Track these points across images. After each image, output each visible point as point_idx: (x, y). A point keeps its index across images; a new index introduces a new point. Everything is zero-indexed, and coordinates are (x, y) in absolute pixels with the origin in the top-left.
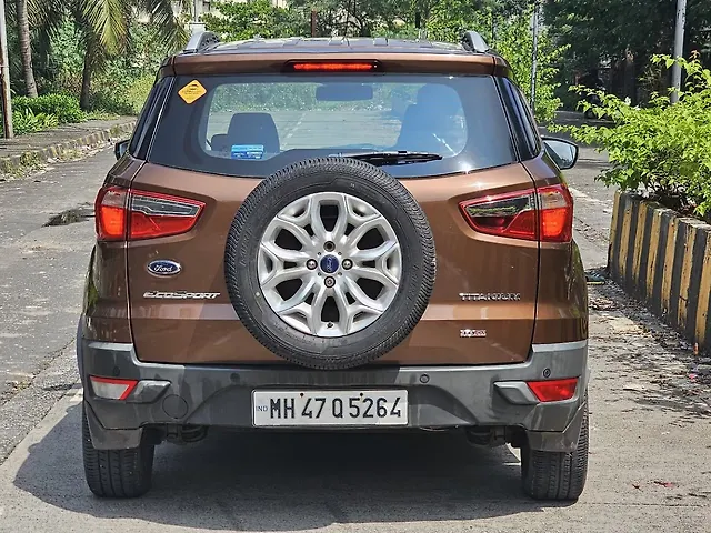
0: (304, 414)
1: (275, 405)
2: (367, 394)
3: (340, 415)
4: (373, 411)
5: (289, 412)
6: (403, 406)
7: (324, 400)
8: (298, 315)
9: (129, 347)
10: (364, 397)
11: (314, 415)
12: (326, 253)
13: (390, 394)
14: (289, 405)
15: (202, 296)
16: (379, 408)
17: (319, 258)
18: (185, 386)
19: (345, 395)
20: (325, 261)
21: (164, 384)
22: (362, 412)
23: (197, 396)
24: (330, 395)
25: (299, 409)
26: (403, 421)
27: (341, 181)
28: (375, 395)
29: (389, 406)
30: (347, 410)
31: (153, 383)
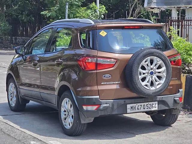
0: (137, 109)
1: (132, 108)
2: (150, 103)
3: (145, 109)
4: (151, 107)
5: (135, 109)
6: (157, 105)
7: (141, 105)
8: (146, 85)
9: (98, 97)
10: (149, 104)
11: (140, 109)
12: (151, 71)
13: (154, 103)
14: (135, 107)
15: (116, 83)
16: (152, 106)
17: (150, 72)
18: (113, 105)
19: (146, 104)
20: (151, 72)
21: (108, 105)
22: (149, 108)
23: (115, 107)
24: (143, 104)
25: (136, 108)
26: (157, 109)
27: (155, 54)
28: (151, 103)
29: (154, 106)
30: (146, 107)
31: (106, 105)
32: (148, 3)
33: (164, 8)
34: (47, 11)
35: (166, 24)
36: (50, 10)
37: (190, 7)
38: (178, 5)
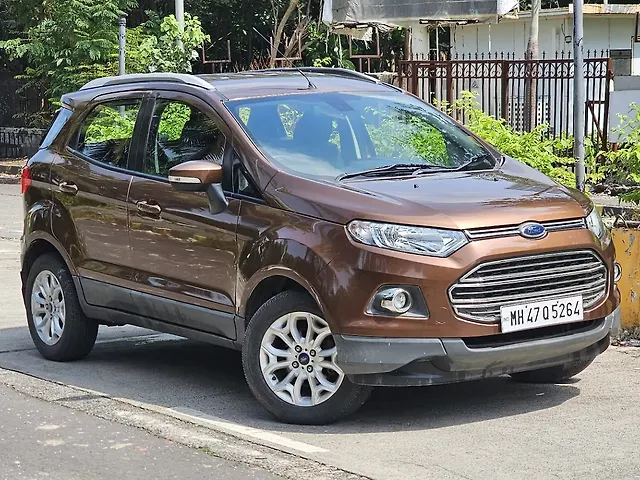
32: (336, 10)
33: (386, 24)
34: (18, 40)
35: (400, 74)
36: (26, 36)
37: (469, 22)
38: (431, 15)
